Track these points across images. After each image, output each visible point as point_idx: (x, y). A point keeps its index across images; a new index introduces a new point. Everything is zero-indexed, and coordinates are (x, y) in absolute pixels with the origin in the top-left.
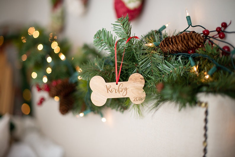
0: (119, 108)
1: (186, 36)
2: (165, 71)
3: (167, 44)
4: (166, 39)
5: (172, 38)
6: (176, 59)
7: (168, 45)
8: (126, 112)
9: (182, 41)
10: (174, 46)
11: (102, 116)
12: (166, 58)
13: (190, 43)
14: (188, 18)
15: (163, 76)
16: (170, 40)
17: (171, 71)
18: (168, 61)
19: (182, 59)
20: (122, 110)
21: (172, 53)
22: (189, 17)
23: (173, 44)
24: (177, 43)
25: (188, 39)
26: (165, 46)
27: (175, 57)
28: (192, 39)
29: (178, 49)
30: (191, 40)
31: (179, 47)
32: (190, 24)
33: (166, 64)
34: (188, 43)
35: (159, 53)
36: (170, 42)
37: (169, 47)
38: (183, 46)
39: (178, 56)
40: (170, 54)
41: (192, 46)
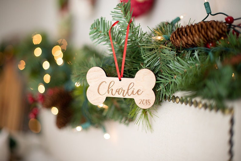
0: (123, 120)
1: (204, 24)
2: (177, 70)
3: (179, 35)
4: (178, 29)
5: (186, 29)
6: (192, 55)
7: (180, 37)
8: (131, 124)
9: (199, 31)
10: (189, 38)
11: (105, 131)
12: (178, 54)
13: (209, 33)
14: (207, 5)
15: (175, 77)
16: (184, 30)
17: (186, 70)
18: (182, 58)
19: (198, 55)
20: (127, 122)
21: (187, 47)
22: (208, 3)
23: (187, 35)
24: (192, 34)
25: (207, 28)
26: (177, 38)
27: (190, 52)
28: (212, 27)
29: (194, 41)
30: (211, 29)
31: (195, 39)
32: (209, 13)
33: (178, 61)
34: (206, 33)
35: (170, 47)
36: (184, 33)
37: (183, 40)
38: (200, 37)
39: (193, 51)
40: (184, 48)
41: (212, 37)
